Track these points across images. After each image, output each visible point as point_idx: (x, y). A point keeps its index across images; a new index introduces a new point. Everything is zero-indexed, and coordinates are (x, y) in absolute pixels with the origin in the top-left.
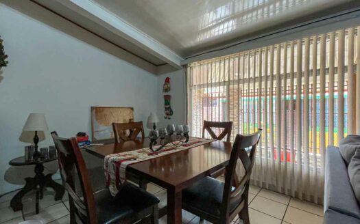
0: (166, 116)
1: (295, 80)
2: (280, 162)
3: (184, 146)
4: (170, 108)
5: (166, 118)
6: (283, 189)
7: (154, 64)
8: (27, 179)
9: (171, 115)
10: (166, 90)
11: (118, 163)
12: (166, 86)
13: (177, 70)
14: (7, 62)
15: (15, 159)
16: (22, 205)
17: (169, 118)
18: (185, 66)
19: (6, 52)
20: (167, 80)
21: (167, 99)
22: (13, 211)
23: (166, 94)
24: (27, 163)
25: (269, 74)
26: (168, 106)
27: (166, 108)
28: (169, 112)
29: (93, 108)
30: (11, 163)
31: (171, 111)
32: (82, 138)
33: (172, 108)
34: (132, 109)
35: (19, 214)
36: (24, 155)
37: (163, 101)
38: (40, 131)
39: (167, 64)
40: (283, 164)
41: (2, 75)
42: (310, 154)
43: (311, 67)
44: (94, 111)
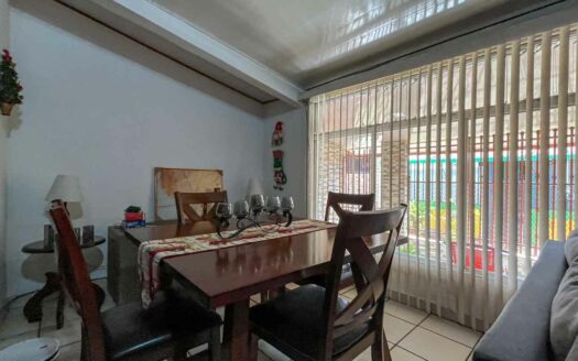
0: (275, 184)
1: (493, 120)
2: (463, 267)
3: (280, 232)
4: (282, 171)
5: (276, 188)
6: (468, 318)
7: (258, 101)
8: (50, 276)
9: (284, 183)
10: (277, 142)
11: (152, 254)
12: (276, 137)
13: (295, 108)
14: (22, 97)
15: (32, 244)
16: (41, 314)
17: (281, 189)
18: (306, 102)
19: (21, 81)
20: (279, 126)
21: (278, 158)
22: (26, 322)
23: (276, 148)
24: (48, 250)
25: (444, 111)
26: (279, 169)
27: (276, 172)
28: (281, 178)
29: (157, 170)
30: (26, 250)
31: (284, 177)
32: (133, 215)
33: (285, 172)
34: (220, 172)
35: (34, 326)
36: (42, 238)
37: (271, 161)
38: (71, 203)
39: (277, 100)
40: (468, 272)
41: (21, 118)
42: (518, 255)
43: (523, 95)
44: (159, 174)
